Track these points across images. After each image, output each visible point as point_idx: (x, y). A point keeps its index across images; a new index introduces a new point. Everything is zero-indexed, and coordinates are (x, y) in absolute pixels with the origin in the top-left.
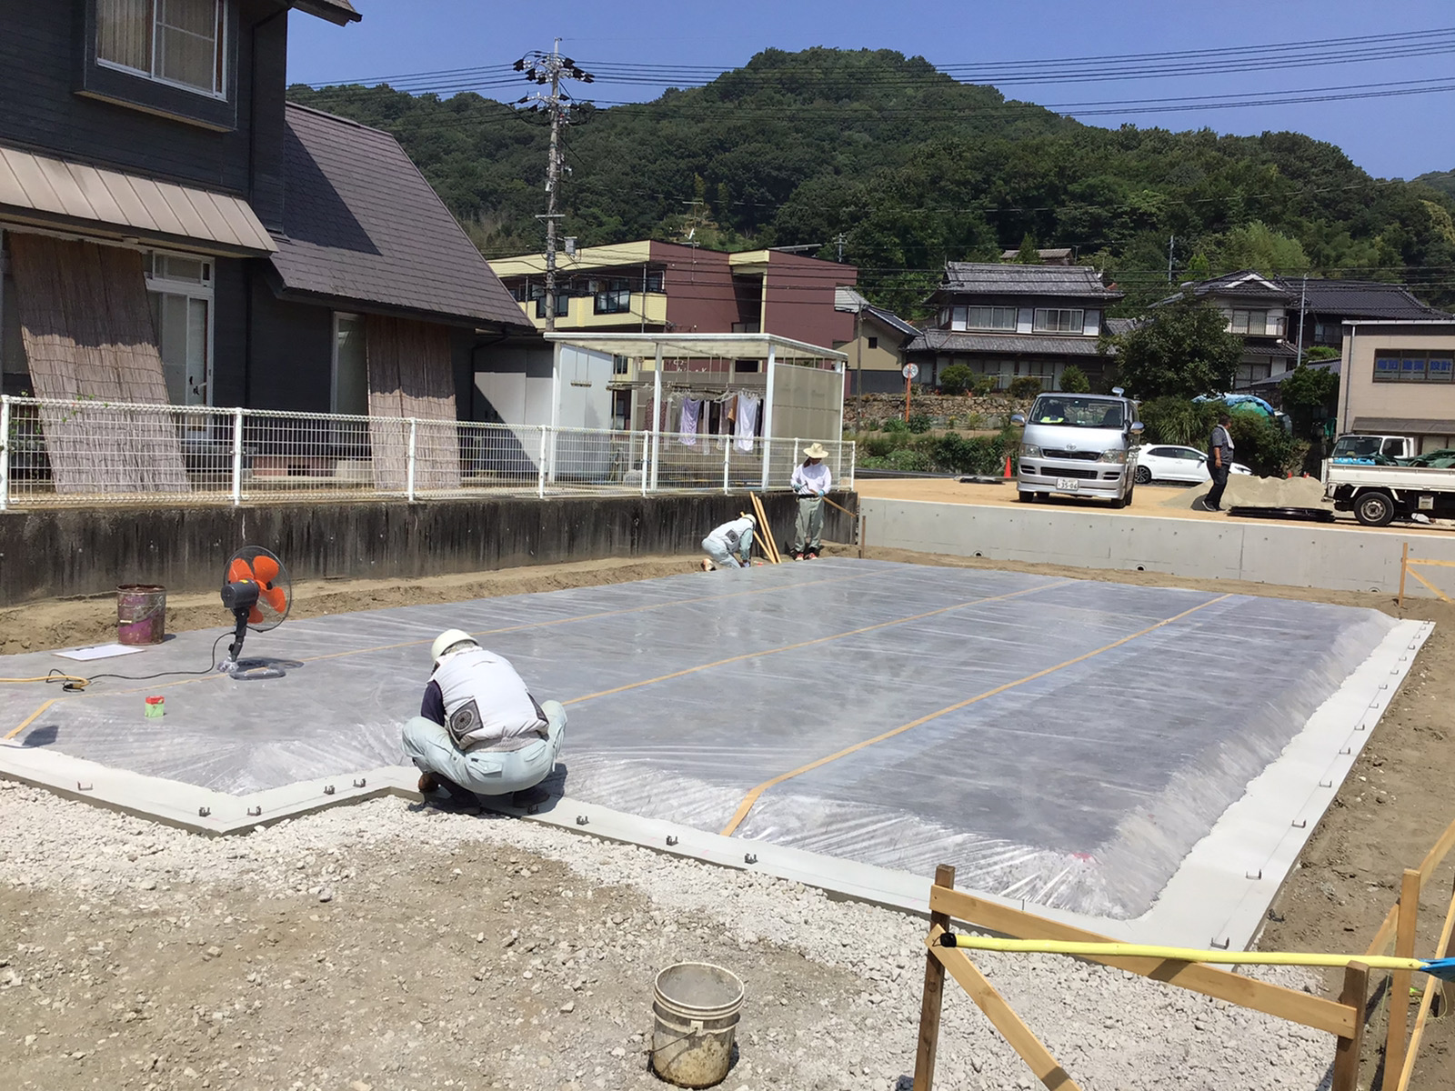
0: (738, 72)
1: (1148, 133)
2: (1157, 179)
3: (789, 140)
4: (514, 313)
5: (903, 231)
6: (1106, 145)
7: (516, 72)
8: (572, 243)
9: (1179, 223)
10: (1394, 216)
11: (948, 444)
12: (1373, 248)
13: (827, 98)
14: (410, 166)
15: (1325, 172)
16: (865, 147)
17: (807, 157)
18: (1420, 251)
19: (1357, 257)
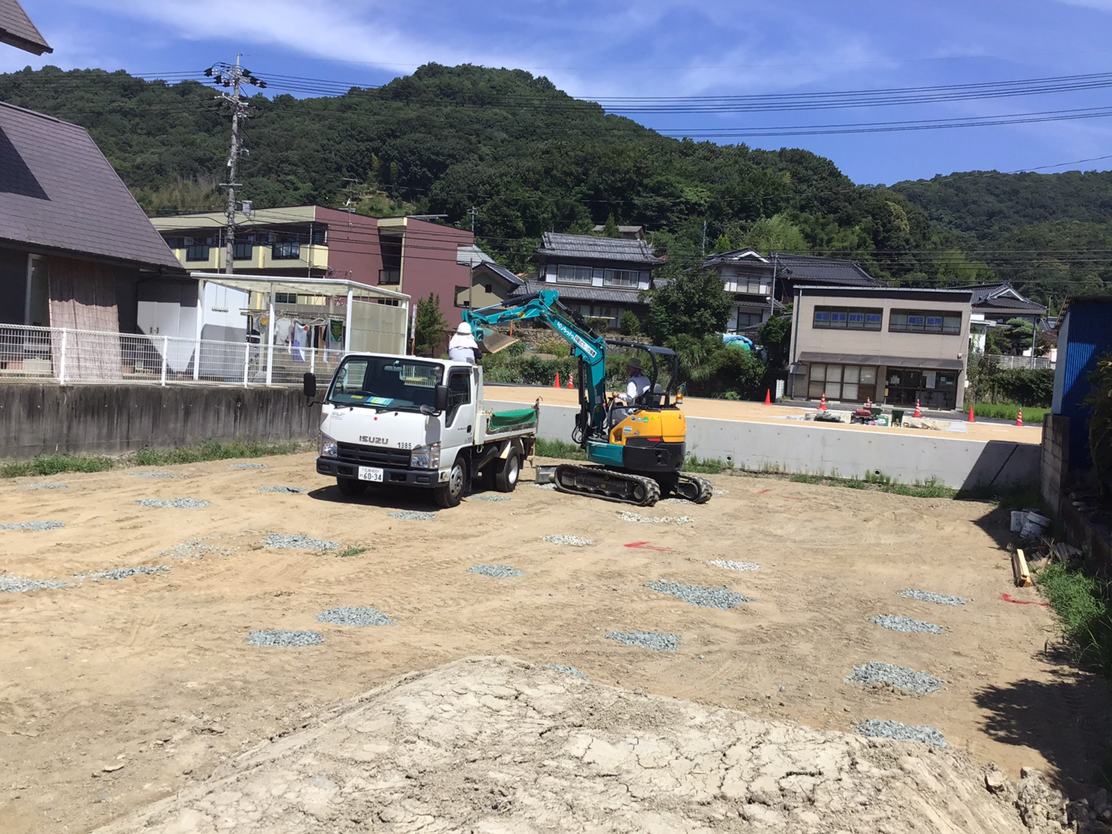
0: (406, 78)
1: (701, 144)
2: (705, 178)
3: (445, 133)
4: (168, 258)
5: (524, 208)
6: (672, 151)
7: (206, 77)
8: (248, 206)
9: (715, 211)
10: (868, 212)
11: (532, 364)
12: (853, 235)
13: (474, 103)
14: (96, 152)
15: (822, 178)
16: (502, 142)
17: (458, 146)
18: (884, 237)
19: (843, 241)
